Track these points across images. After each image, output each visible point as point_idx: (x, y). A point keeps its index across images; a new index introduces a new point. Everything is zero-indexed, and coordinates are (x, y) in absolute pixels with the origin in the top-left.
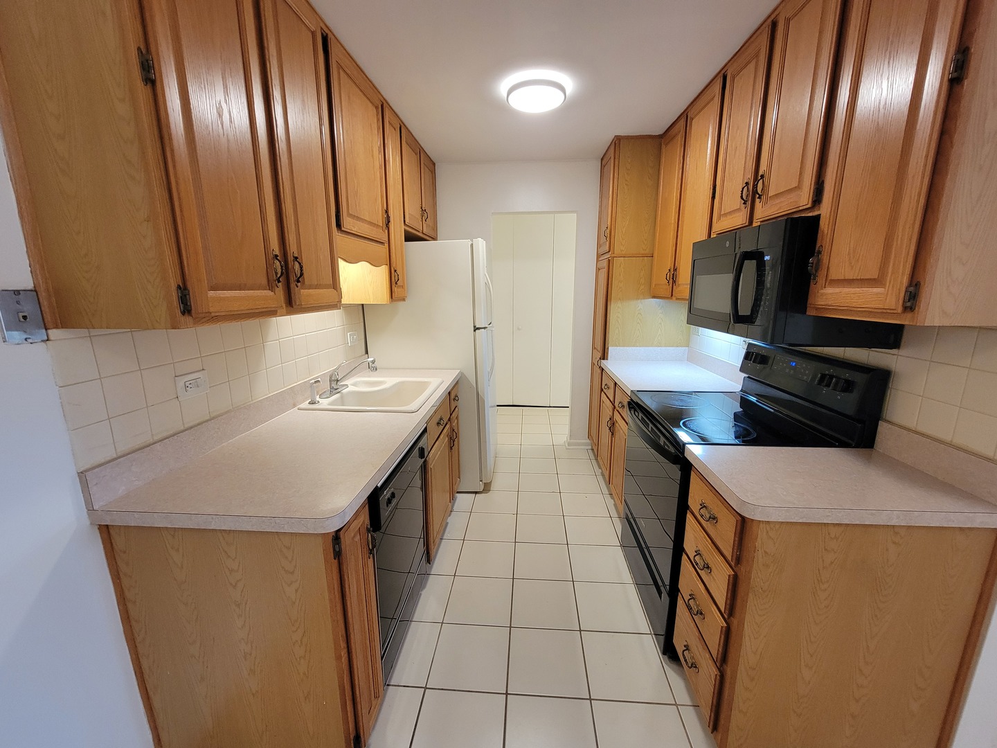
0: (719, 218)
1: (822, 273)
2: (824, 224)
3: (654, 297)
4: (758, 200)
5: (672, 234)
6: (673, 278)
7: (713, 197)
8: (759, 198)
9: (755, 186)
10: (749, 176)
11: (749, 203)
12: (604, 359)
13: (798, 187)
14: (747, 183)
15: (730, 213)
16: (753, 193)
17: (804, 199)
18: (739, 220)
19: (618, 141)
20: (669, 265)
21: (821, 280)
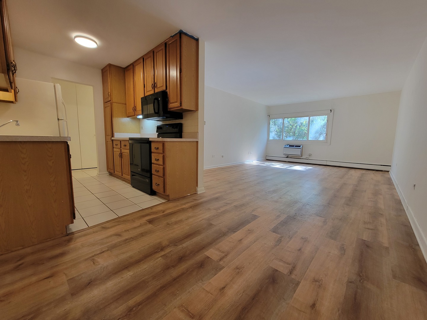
0: (147, 92)
1: (169, 102)
2: (168, 92)
3: (128, 117)
4: (155, 88)
5: (132, 97)
6: (135, 109)
7: (144, 87)
8: (156, 87)
9: (154, 85)
10: (153, 83)
11: (154, 89)
12: (113, 137)
13: (163, 86)
14: (153, 84)
15: (149, 91)
16: (154, 86)
17: (164, 88)
18: (152, 92)
19: (110, 65)
20: (133, 106)
21: (169, 103)
